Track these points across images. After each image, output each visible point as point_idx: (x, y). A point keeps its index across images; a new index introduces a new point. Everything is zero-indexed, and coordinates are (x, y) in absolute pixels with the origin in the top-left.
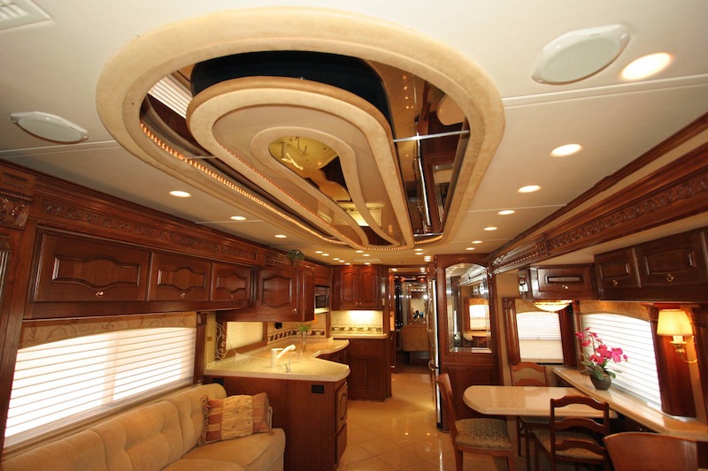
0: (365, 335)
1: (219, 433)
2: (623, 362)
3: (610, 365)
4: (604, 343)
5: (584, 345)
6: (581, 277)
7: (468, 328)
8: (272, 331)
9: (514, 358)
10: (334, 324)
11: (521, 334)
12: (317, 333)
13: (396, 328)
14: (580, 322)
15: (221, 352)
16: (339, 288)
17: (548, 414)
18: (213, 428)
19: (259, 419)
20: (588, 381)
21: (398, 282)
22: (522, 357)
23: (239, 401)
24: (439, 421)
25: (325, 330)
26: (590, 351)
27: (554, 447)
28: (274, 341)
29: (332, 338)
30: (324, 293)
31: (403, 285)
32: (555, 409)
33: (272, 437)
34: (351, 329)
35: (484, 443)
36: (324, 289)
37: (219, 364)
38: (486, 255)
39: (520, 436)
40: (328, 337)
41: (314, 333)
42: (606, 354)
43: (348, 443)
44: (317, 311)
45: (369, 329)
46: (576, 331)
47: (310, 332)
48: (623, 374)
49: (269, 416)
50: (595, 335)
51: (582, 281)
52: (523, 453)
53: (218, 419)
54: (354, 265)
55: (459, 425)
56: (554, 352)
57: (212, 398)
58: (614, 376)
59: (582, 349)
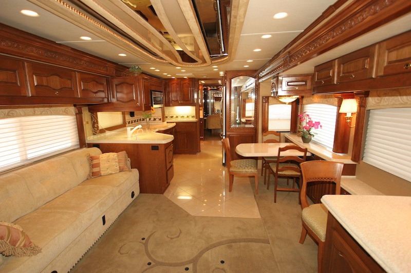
0: (185, 120)
1: (99, 172)
2: (319, 129)
3: (313, 131)
4: (312, 119)
5: (301, 121)
6: (306, 82)
7: (244, 116)
8: (128, 118)
9: (265, 129)
10: (166, 114)
11: (270, 117)
12: (157, 119)
13: (204, 116)
14: (302, 109)
15: (96, 130)
16: (169, 93)
17: (277, 155)
18: (95, 170)
19: (122, 165)
20: (301, 139)
21: (206, 90)
22: (269, 129)
23: (109, 156)
24: (224, 162)
25: (161, 117)
26: (304, 124)
27: (277, 170)
28: (130, 124)
29: (166, 122)
30: (160, 96)
31: (210, 92)
32: (281, 152)
33: (130, 173)
34: (177, 117)
35: (244, 170)
36: (160, 93)
37: (95, 137)
38: (256, 71)
39: (263, 167)
40: (163, 121)
41: (155, 119)
42: (312, 124)
43: (174, 174)
44: (155, 106)
45: (188, 117)
46: (299, 114)
47: (152, 119)
48: (318, 135)
49: (129, 163)
50: (308, 115)
51: (306, 84)
52: (264, 175)
53: (98, 165)
54: (178, 79)
55: (232, 163)
56: (287, 126)
57: (93, 154)
58: (314, 136)
59: (300, 123)
